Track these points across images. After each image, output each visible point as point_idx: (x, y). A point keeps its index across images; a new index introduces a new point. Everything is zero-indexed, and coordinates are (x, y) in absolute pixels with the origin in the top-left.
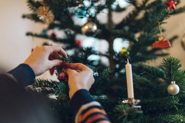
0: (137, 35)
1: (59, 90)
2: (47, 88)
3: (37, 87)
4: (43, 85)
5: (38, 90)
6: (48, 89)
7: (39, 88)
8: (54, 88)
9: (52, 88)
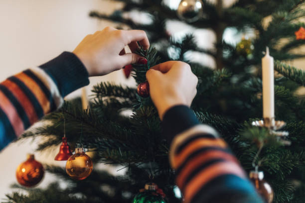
0: (267, 21)
1: (139, 102)
2: (118, 98)
3: (104, 96)
4: (113, 93)
5: (105, 100)
6: (121, 100)
7: (106, 98)
8: (131, 99)
9: (128, 99)
